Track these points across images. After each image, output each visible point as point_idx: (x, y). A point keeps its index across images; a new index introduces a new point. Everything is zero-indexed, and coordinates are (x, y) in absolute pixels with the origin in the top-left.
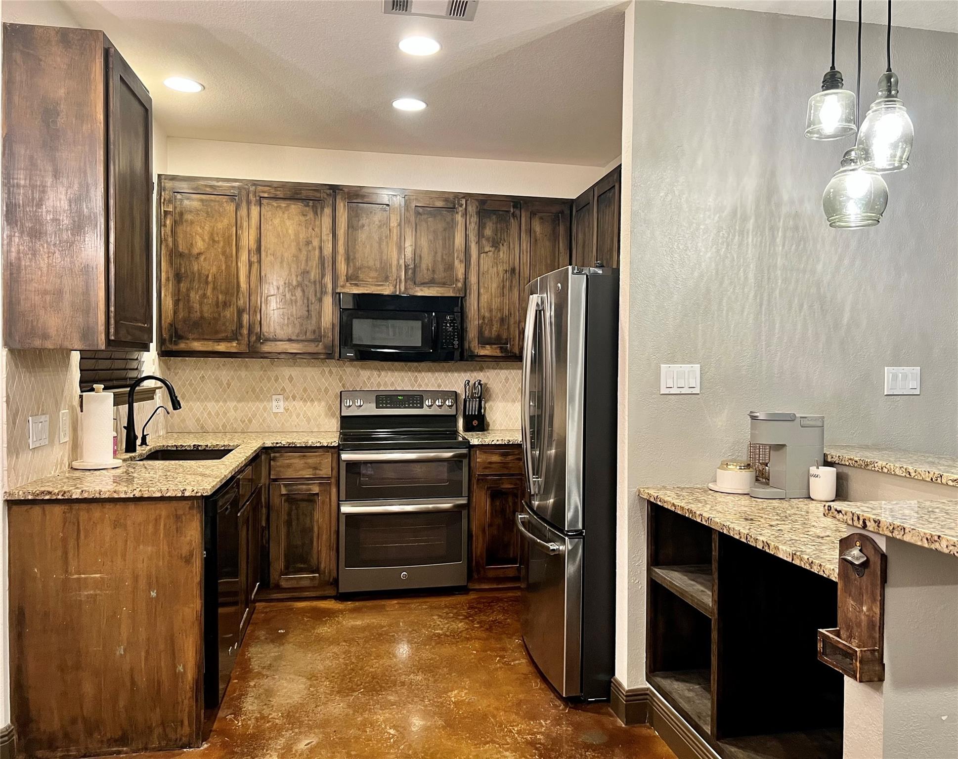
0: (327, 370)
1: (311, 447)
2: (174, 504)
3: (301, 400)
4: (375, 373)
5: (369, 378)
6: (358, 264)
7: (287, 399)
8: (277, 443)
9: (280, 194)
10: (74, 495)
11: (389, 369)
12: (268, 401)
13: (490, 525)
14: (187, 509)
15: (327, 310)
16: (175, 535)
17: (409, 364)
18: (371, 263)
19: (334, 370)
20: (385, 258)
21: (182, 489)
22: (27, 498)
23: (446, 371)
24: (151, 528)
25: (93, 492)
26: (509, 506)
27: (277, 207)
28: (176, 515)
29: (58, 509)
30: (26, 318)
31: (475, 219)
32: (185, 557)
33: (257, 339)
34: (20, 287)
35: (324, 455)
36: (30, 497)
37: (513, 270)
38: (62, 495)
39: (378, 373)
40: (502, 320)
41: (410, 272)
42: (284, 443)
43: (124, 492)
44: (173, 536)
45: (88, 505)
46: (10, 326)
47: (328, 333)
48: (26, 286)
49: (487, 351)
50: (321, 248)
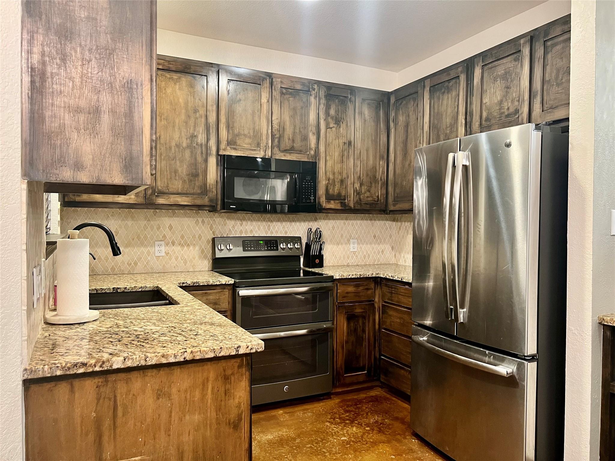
0: (200, 220)
1: (212, 285)
2: (223, 363)
3: (179, 245)
4: (239, 222)
5: (234, 227)
6: (236, 132)
7: (167, 244)
8: (183, 283)
9: (172, 67)
10: (114, 364)
11: (249, 219)
12: (151, 246)
13: (347, 342)
14: (236, 368)
15: (212, 169)
16: (223, 399)
17: (264, 215)
18: (246, 132)
19: (206, 220)
20: (257, 128)
21: (236, 346)
22: (54, 375)
23: (291, 221)
24: (197, 394)
25: (138, 359)
26: (360, 326)
27: (170, 78)
28: (225, 375)
29: (90, 384)
30: (53, 142)
31: (323, 101)
32: (233, 422)
33: (152, 191)
34: (44, 101)
35: (222, 291)
36: (59, 373)
37: (350, 143)
38: (101, 366)
39: (241, 223)
40: (342, 181)
41: (276, 140)
42: (189, 282)
43: (173, 356)
44: (221, 401)
45: (126, 374)
46: (31, 151)
47: (212, 188)
48: (52, 99)
49: (332, 205)
50: (207, 116)
